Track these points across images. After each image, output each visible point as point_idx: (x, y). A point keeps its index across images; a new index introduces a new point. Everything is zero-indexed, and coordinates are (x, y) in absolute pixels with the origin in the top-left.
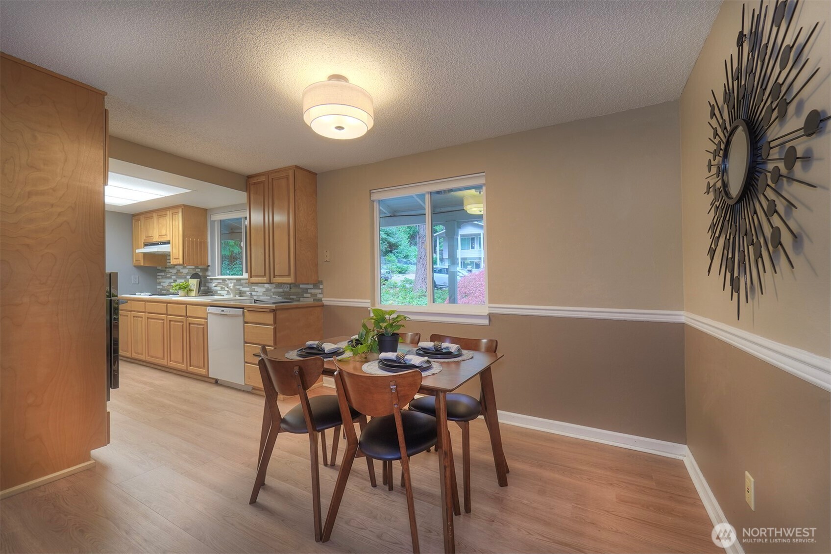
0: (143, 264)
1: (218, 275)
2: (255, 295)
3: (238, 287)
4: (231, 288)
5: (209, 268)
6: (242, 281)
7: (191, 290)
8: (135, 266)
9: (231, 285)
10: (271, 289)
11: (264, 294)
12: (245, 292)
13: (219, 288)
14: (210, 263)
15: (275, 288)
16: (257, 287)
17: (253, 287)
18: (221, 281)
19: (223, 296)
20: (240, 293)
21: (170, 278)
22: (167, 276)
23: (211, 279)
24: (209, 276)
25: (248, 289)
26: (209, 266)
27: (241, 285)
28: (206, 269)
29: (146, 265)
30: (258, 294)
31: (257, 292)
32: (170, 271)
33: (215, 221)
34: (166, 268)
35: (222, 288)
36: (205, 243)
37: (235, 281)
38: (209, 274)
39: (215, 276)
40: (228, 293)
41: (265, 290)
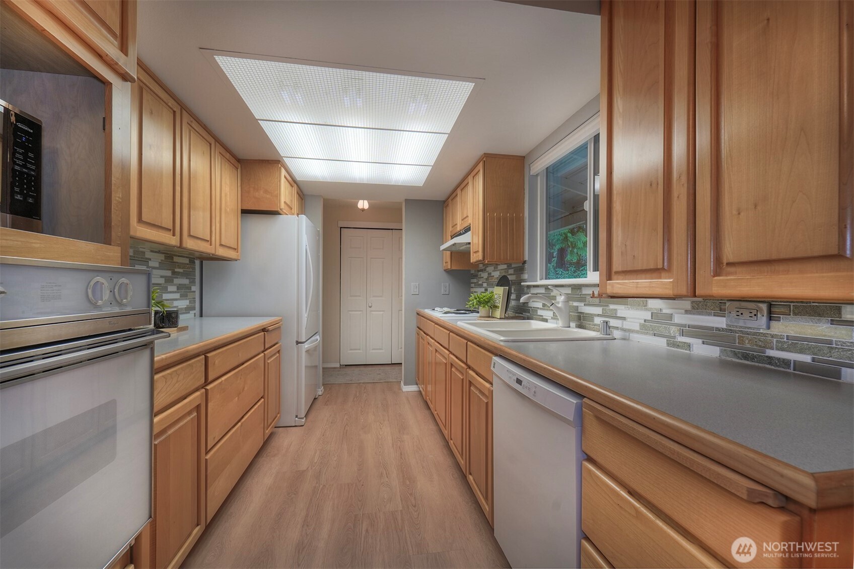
0: (449, 267)
1: (541, 279)
2: (617, 328)
3: (575, 304)
4: (560, 305)
5: (526, 266)
6: (587, 291)
7: (496, 307)
8: (445, 270)
9: (560, 299)
10: (671, 317)
11: (645, 328)
12: (591, 317)
13: (540, 305)
14: (526, 258)
15: (687, 312)
16: (622, 307)
17: (612, 307)
18: (542, 291)
19: (546, 321)
20: (579, 318)
21: (481, 286)
22: (479, 283)
23: (529, 287)
24: (524, 281)
25: (598, 310)
26: (524, 262)
27: (582, 299)
28: (520, 270)
29: (454, 268)
30: (627, 325)
31: (624, 319)
32: (482, 276)
33: (537, 175)
34: (479, 271)
35: (544, 305)
36: (520, 220)
37: (569, 291)
38: (526, 276)
39: (537, 281)
40: (555, 317)
41: (649, 318)
